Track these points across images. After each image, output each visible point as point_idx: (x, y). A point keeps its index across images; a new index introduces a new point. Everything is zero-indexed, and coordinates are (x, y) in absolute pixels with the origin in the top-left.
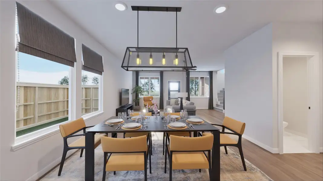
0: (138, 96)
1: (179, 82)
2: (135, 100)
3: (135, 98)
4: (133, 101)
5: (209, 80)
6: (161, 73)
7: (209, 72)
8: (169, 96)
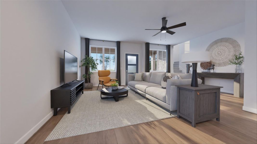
0: (89, 70)
1: (137, 56)
2: (85, 76)
3: (84, 73)
4: (82, 76)
5: (166, 55)
6: (118, 44)
7: (166, 45)
8: (127, 71)
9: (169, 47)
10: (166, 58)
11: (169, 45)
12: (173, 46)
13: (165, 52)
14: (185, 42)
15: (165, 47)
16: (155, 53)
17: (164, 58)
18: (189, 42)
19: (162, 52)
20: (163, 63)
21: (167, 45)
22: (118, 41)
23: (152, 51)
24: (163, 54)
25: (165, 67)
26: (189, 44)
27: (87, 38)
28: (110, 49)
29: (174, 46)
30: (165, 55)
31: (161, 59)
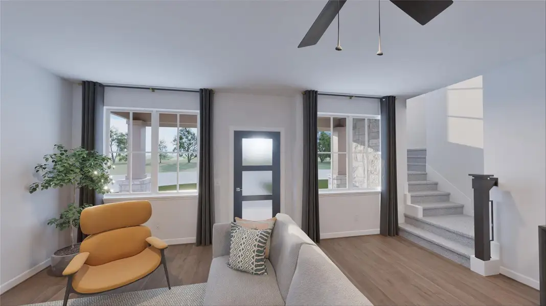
1: (276, 136)
5: (381, 129)
6: (207, 97)
7: (381, 99)
8: (238, 189)
9: (389, 105)
10: (380, 141)
11: (389, 97)
12: (405, 98)
13: (377, 121)
14: (450, 87)
15: (377, 105)
16: (340, 123)
17: (373, 141)
18: (478, 81)
19: (366, 121)
20: (371, 157)
21: (384, 97)
22: (202, 88)
23: (327, 120)
24: (369, 126)
25: (376, 170)
26: (481, 91)
27: (89, 82)
28: (181, 116)
29: (408, 101)
30: (376, 130)
31: (363, 143)
